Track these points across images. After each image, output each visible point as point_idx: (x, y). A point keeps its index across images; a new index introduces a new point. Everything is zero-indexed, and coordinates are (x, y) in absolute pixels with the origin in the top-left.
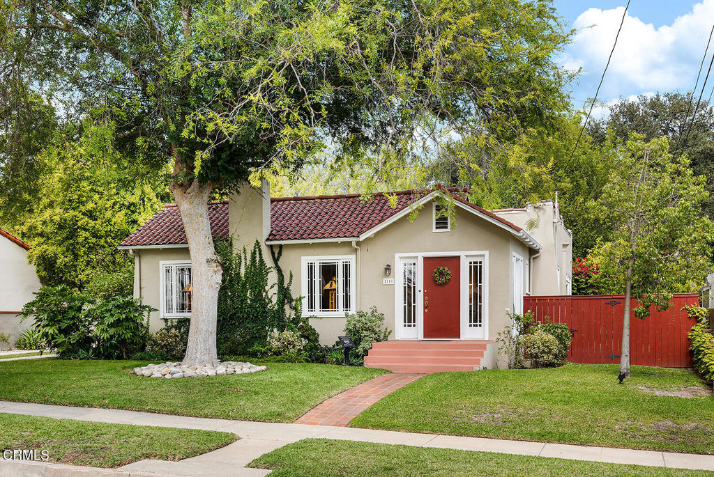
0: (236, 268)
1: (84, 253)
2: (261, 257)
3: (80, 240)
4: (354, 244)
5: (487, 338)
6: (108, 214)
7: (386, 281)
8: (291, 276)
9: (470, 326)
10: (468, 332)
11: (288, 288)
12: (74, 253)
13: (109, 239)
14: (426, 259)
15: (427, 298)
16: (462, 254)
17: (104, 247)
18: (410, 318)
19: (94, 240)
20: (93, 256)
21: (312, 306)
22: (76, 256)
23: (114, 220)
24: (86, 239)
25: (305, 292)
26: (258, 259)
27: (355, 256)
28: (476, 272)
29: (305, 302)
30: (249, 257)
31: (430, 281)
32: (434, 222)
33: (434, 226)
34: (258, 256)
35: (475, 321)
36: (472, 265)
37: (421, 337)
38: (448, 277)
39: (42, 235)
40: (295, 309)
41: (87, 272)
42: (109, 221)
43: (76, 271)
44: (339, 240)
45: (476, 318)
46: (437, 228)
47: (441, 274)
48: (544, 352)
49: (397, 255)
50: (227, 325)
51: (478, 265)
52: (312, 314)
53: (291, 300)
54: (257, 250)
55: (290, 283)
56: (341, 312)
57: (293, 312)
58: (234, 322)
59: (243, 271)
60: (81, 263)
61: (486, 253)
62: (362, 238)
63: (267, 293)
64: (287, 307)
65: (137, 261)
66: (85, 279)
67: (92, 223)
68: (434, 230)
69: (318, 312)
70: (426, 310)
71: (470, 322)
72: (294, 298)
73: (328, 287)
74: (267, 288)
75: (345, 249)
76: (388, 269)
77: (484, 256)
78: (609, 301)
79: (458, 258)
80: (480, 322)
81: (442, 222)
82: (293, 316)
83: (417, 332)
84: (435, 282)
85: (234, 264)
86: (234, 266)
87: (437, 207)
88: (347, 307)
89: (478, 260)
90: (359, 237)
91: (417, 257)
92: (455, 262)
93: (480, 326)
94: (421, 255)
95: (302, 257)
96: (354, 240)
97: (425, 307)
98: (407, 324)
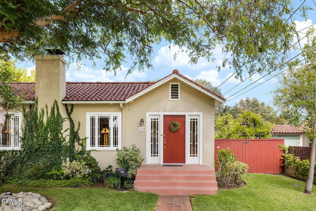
0: (40, 118)
2: (58, 111)
4: (121, 105)
5: (201, 164)
7: (140, 129)
8: (79, 124)
9: (191, 156)
10: (190, 160)
11: (77, 132)
14: (165, 116)
15: (165, 139)
16: (186, 114)
18: (154, 152)
21: (93, 143)
25: (88, 135)
26: (56, 112)
27: (121, 113)
28: (194, 124)
29: (88, 141)
30: (49, 111)
31: (167, 129)
32: (170, 94)
33: (170, 97)
34: (56, 110)
35: (194, 153)
36: (192, 120)
37: (162, 163)
40: (82, 145)
44: (112, 102)
46: (172, 98)
47: (175, 125)
49: (148, 114)
51: (196, 120)
52: (93, 148)
53: (79, 140)
54: (55, 106)
55: (79, 129)
56: (112, 147)
57: (80, 147)
58: (38, 153)
59: (45, 120)
61: (201, 114)
62: (128, 101)
63: (62, 134)
64: (76, 144)
68: (170, 99)
69: (97, 147)
70: (165, 147)
71: (191, 154)
72: (81, 137)
73: (103, 132)
74: (62, 131)
75: (116, 109)
76: (142, 121)
77: (199, 115)
78: (244, 142)
79: (184, 116)
80: (197, 154)
81: (175, 95)
82: (80, 149)
83: (159, 160)
84: (170, 130)
85: (38, 115)
86: (39, 117)
87: (172, 85)
88: (115, 144)
89: (195, 118)
90: (125, 100)
91: (160, 115)
92: (182, 118)
93: (197, 156)
94: (162, 114)
95: (87, 113)
96: (121, 103)
97: (164, 145)
98: (153, 155)
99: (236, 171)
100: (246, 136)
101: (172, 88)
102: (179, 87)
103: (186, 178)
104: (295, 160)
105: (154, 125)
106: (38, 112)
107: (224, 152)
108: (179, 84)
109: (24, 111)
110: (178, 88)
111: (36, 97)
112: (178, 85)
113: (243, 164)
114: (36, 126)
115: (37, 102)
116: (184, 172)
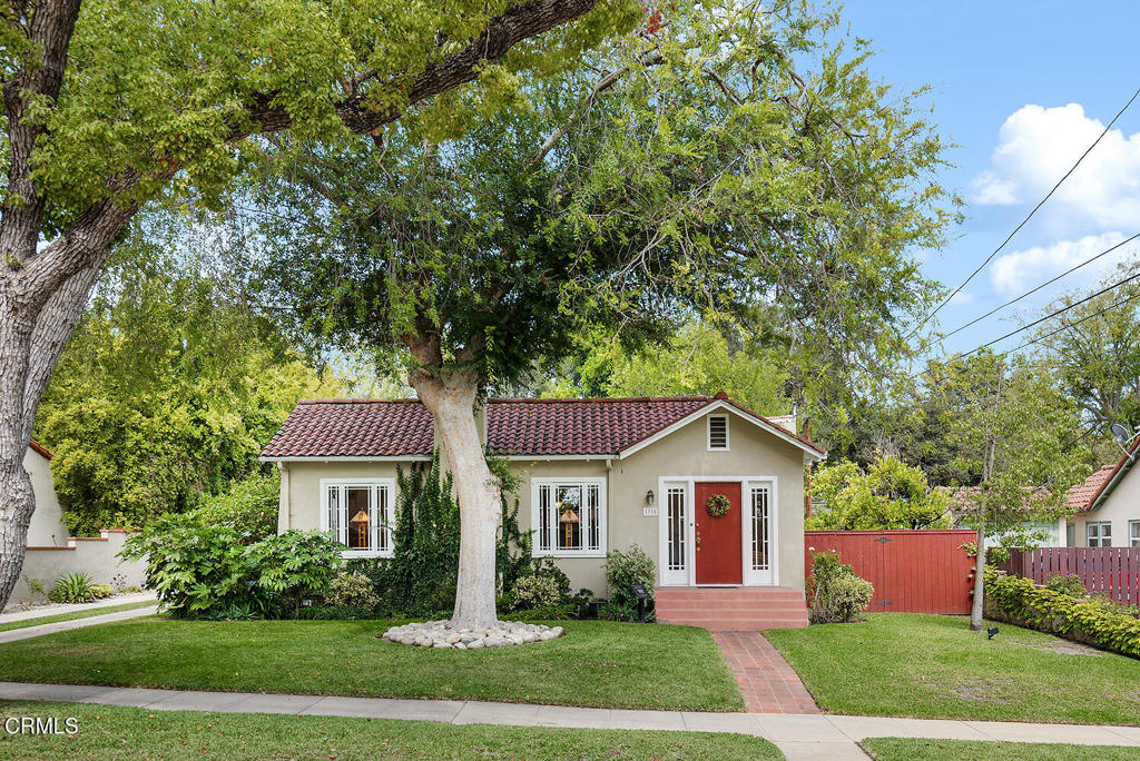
0: (445, 491)
1: (134, 463)
3: (129, 444)
4: (609, 463)
5: (777, 584)
6: (166, 409)
7: (647, 511)
8: (517, 502)
9: (754, 568)
10: (752, 577)
11: (512, 518)
12: (118, 463)
13: (166, 444)
14: (698, 485)
15: (699, 534)
16: (744, 479)
17: (158, 455)
18: (676, 561)
19: (147, 445)
20: (143, 468)
21: (545, 543)
22: (121, 467)
23: (173, 418)
24: (138, 442)
25: (536, 524)
27: (605, 479)
28: (761, 500)
29: (536, 538)
31: (704, 512)
32: (709, 439)
33: (709, 443)
35: (760, 562)
36: (756, 493)
37: (693, 583)
38: (728, 508)
39: (73, 435)
40: (523, 546)
41: (136, 490)
42: (167, 419)
43: (120, 488)
44: (588, 457)
45: (761, 558)
46: (712, 446)
47: (719, 504)
48: (858, 601)
49: (662, 479)
50: (432, 568)
51: (763, 493)
52: (547, 553)
53: (517, 535)
55: (515, 512)
56: (585, 550)
57: (520, 551)
58: (442, 564)
60: (128, 477)
61: (775, 479)
62: (624, 455)
64: (511, 544)
65: (285, 477)
66: (134, 500)
67: (146, 421)
68: (709, 448)
69: (554, 550)
70: (699, 549)
71: (754, 563)
72: (521, 531)
75: (594, 469)
76: (650, 497)
77: (770, 482)
78: (879, 538)
79: (739, 484)
80: (766, 563)
81: (718, 439)
82: (519, 555)
83: (686, 577)
84: (709, 512)
85: (441, 485)
86: (441, 489)
87: (712, 419)
88: (594, 545)
89: (763, 487)
90: (618, 453)
91: (687, 482)
92: (735, 489)
93: (766, 568)
94: (692, 479)
95: (533, 479)
96: (608, 458)
97: (697, 545)
98: (673, 566)
99: (848, 596)
100: (885, 522)
101: (712, 424)
102: (727, 422)
103: (749, 605)
104: (995, 579)
105: (676, 502)
106: (441, 479)
107: (823, 559)
108: (727, 416)
109: (400, 475)
110: (724, 424)
111: (435, 448)
112: (724, 419)
113: (861, 582)
114: (437, 508)
115: (437, 459)
116: (745, 595)
